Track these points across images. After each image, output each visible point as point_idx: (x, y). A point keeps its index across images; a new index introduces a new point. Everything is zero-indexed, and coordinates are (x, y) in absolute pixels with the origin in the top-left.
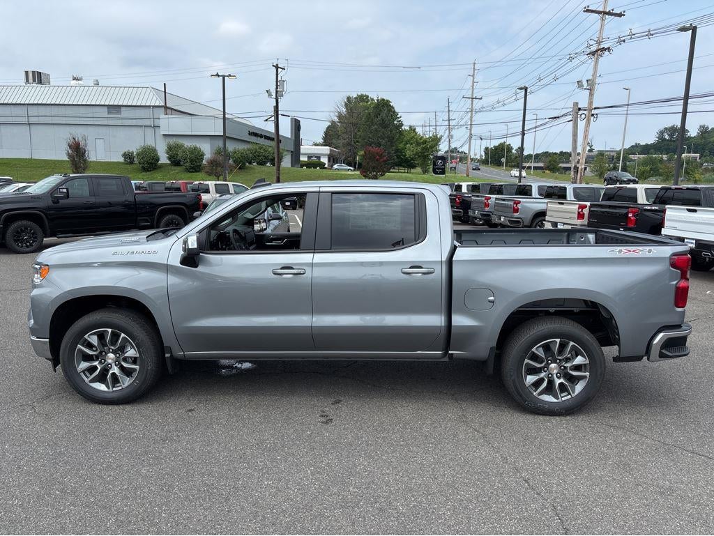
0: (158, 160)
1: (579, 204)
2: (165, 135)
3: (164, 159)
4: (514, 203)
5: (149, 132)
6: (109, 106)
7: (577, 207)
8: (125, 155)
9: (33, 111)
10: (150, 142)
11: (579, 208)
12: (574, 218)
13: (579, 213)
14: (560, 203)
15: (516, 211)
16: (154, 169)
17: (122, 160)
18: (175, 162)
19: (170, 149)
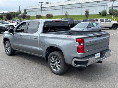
0: (106, 13)
2: (109, 7)
3: (108, 13)
5: (106, 6)
6: (97, 1)
8: (99, 13)
9: (83, 4)
10: (106, 9)
16: (105, 16)
17: (99, 14)
18: (111, 14)
19: (110, 10)
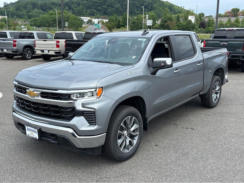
1: (56, 41)
4: (13, 42)
7: (55, 42)
11: (56, 42)
12: (55, 47)
13: (57, 45)
14: (44, 41)
15: (15, 46)
